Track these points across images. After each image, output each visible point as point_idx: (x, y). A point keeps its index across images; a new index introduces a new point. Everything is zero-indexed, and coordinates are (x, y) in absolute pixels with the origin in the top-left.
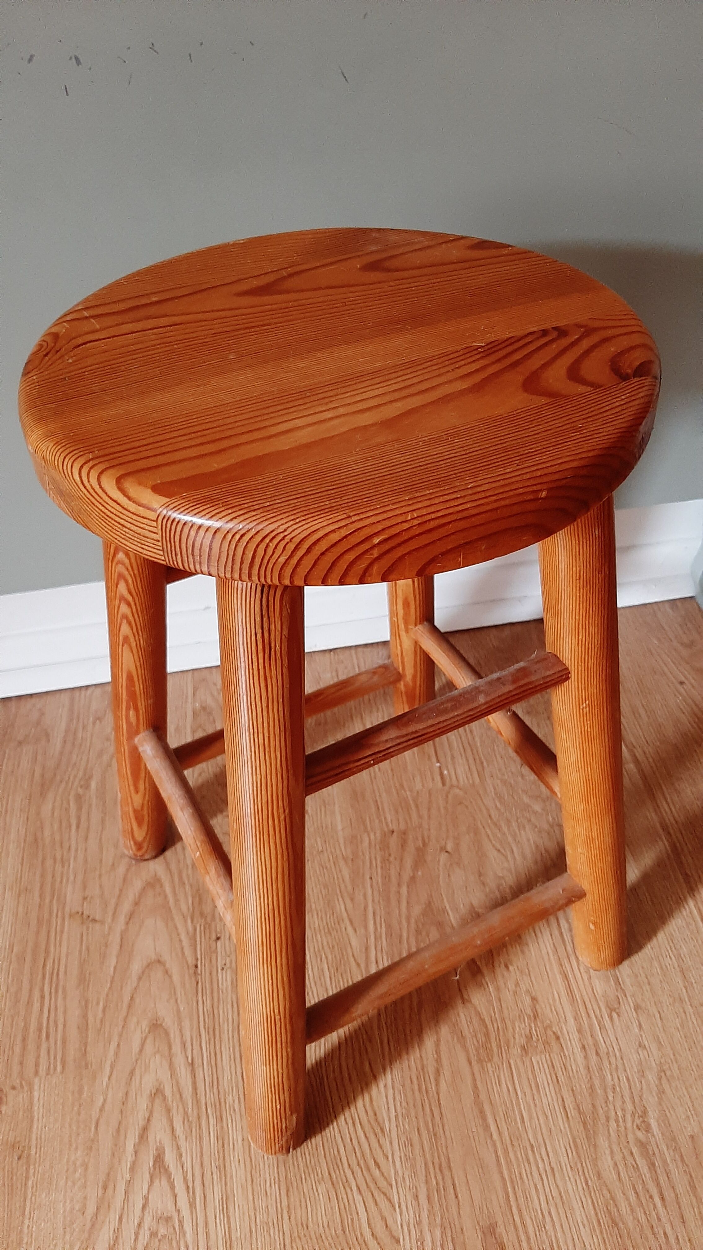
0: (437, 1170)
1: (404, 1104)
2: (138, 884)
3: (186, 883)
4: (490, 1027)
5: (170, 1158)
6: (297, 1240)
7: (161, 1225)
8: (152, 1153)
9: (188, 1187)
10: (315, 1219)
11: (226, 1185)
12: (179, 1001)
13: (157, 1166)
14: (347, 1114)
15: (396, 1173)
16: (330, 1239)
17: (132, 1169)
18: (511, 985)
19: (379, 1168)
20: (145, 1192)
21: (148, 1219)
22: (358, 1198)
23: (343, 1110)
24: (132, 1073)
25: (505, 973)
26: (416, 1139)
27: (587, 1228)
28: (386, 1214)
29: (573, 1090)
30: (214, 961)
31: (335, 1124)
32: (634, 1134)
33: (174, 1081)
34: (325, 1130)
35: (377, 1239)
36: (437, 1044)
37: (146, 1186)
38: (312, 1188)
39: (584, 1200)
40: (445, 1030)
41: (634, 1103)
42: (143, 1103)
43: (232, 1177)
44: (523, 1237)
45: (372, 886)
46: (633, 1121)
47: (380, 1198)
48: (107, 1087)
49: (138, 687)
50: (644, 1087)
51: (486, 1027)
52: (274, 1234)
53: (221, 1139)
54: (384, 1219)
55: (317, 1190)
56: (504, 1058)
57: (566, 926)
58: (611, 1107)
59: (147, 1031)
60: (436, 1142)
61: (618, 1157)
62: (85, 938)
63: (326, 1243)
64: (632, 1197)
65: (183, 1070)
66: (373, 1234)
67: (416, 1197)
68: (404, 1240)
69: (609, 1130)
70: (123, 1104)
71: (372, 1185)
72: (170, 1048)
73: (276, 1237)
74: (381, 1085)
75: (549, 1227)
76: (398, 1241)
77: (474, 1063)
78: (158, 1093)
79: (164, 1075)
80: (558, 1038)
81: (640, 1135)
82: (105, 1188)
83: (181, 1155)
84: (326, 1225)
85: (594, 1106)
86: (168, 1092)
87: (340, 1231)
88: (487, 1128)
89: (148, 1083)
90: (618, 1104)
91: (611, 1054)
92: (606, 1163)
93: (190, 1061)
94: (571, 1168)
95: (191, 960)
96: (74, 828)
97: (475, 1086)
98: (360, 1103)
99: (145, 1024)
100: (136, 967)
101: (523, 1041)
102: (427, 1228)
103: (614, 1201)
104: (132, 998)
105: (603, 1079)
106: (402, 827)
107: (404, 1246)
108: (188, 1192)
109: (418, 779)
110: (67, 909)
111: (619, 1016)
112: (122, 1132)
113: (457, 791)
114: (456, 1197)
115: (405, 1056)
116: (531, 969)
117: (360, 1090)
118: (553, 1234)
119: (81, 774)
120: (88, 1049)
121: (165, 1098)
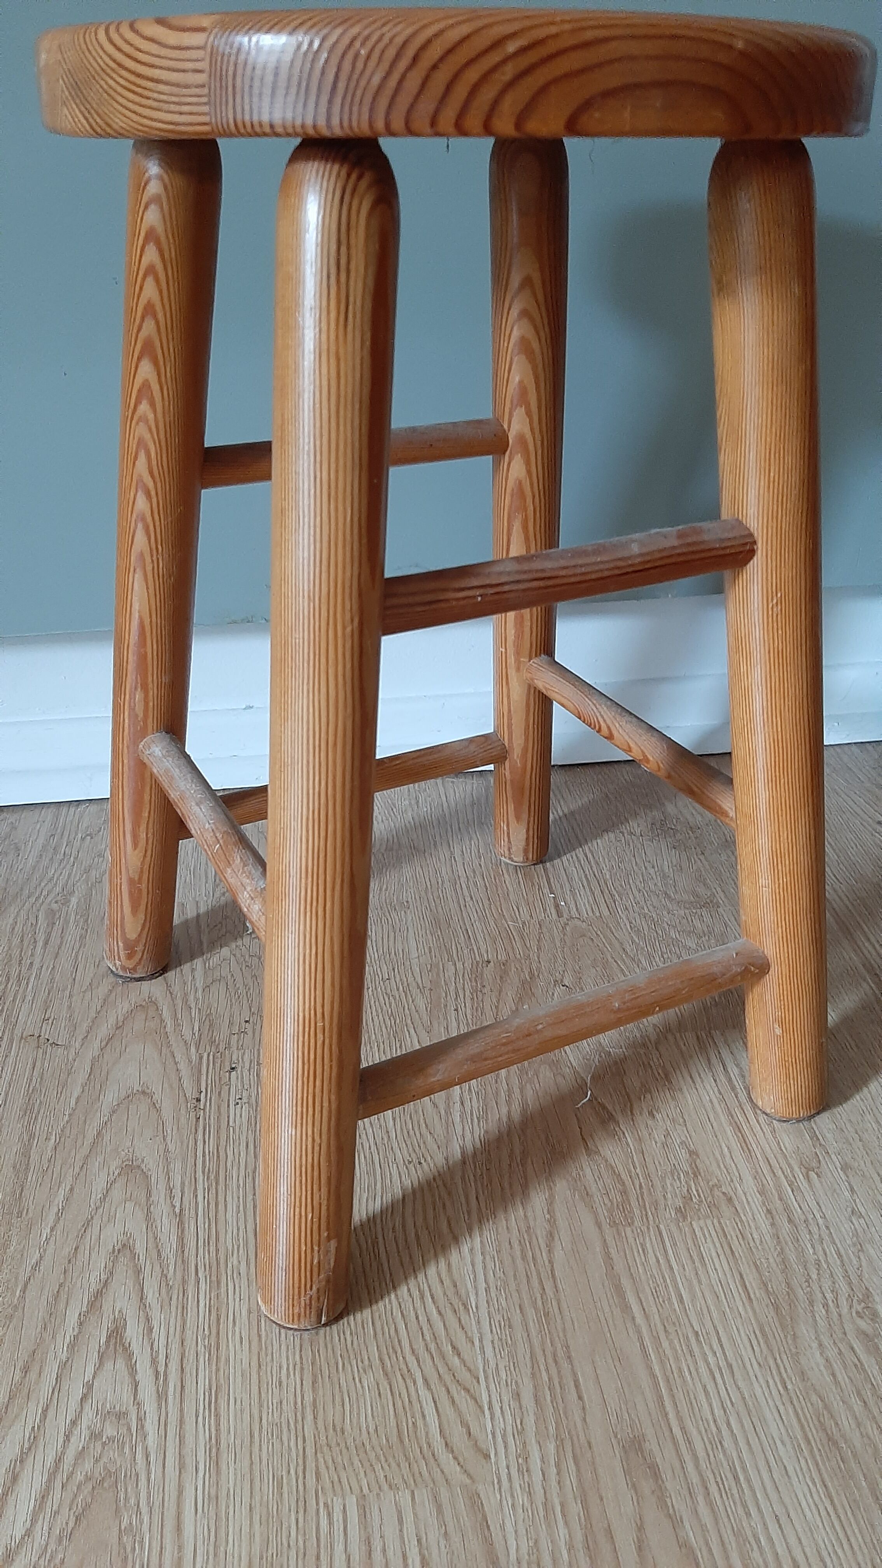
0: (550, 1360)
1: (499, 1274)
2: (123, 1007)
3: (193, 1006)
4: (628, 1183)
5: (133, 1333)
6: (325, 1448)
7: (107, 1423)
8: (106, 1323)
9: (157, 1373)
10: (355, 1421)
11: (218, 1370)
12: (169, 1138)
13: (113, 1341)
14: (412, 1282)
15: (486, 1362)
16: (378, 1449)
17: (73, 1346)
18: (659, 1136)
19: (459, 1355)
20: (89, 1376)
21: (88, 1414)
22: (423, 1392)
23: (406, 1278)
24: (88, 1223)
25: (650, 1122)
26: (517, 1318)
27: (789, 1446)
28: (470, 1419)
29: (755, 1264)
30: (224, 1094)
31: (393, 1296)
32: (854, 1323)
33: (150, 1235)
34: (377, 1302)
35: (453, 1452)
36: (550, 1202)
37: (90, 1370)
38: (354, 1379)
39: (781, 1408)
40: (561, 1186)
41: (850, 1284)
42: (100, 1261)
43: (228, 1360)
44: (687, 1458)
45: (457, 1020)
46: (851, 1307)
47: (461, 1398)
48: (47, 1240)
49: (151, 648)
50: (864, 1263)
51: (624, 1184)
52: (289, 1440)
53: (216, 1313)
54: (465, 1424)
55: (360, 1381)
56: (651, 1222)
57: (736, 1070)
58: (815, 1287)
59: (116, 1174)
60: (548, 1324)
61: (832, 1353)
62: (38, 1064)
63: (372, 1455)
64: (858, 1406)
65: (165, 1220)
66: (446, 1444)
67: (517, 1396)
68: (496, 1454)
69: (814, 1316)
70: (69, 1261)
71: (447, 1378)
72: (149, 1194)
73: (292, 1443)
74: (465, 1249)
75: (728, 1443)
76: (487, 1456)
77: (606, 1227)
78: (125, 1247)
79: (137, 1227)
80: (730, 1200)
81: (863, 1324)
82: (26, 1370)
83: (151, 1330)
84: (371, 1430)
85: (788, 1285)
86: (140, 1248)
87: (394, 1439)
88: (626, 1308)
89: (112, 1236)
90: (827, 1284)
91: (811, 1221)
92: (814, 1360)
93: (177, 1210)
94: (759, 1364)
95: (191, 1093)
96: (40, 944)
97: (608, 1257)
98: (432, 1271)
99: (114, 1165)
100: (110, 1098)
101: (679, 1203)
102: (533, 1441)
103: (830, 1412)
104: (99, 1133)
105: (801, 1254)
106: (502, 957)
107: (496, 1463)
108: (157, 1379)
109: (524, 910)
110: (18, 1032)
111: (818, 1176)
112: (63, 1296)
113: (579, 923)
114: (580, 1398)
115: (501, 1216)
116: (686, 1118)
117: (432, 1252)
118: (735, 1455)
119: (58, 889)
120: (26, 1192)
121: (134, 1256)
